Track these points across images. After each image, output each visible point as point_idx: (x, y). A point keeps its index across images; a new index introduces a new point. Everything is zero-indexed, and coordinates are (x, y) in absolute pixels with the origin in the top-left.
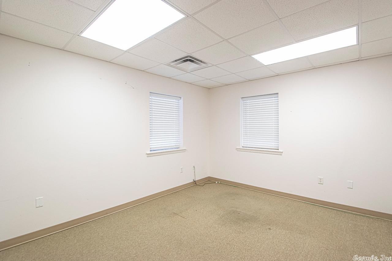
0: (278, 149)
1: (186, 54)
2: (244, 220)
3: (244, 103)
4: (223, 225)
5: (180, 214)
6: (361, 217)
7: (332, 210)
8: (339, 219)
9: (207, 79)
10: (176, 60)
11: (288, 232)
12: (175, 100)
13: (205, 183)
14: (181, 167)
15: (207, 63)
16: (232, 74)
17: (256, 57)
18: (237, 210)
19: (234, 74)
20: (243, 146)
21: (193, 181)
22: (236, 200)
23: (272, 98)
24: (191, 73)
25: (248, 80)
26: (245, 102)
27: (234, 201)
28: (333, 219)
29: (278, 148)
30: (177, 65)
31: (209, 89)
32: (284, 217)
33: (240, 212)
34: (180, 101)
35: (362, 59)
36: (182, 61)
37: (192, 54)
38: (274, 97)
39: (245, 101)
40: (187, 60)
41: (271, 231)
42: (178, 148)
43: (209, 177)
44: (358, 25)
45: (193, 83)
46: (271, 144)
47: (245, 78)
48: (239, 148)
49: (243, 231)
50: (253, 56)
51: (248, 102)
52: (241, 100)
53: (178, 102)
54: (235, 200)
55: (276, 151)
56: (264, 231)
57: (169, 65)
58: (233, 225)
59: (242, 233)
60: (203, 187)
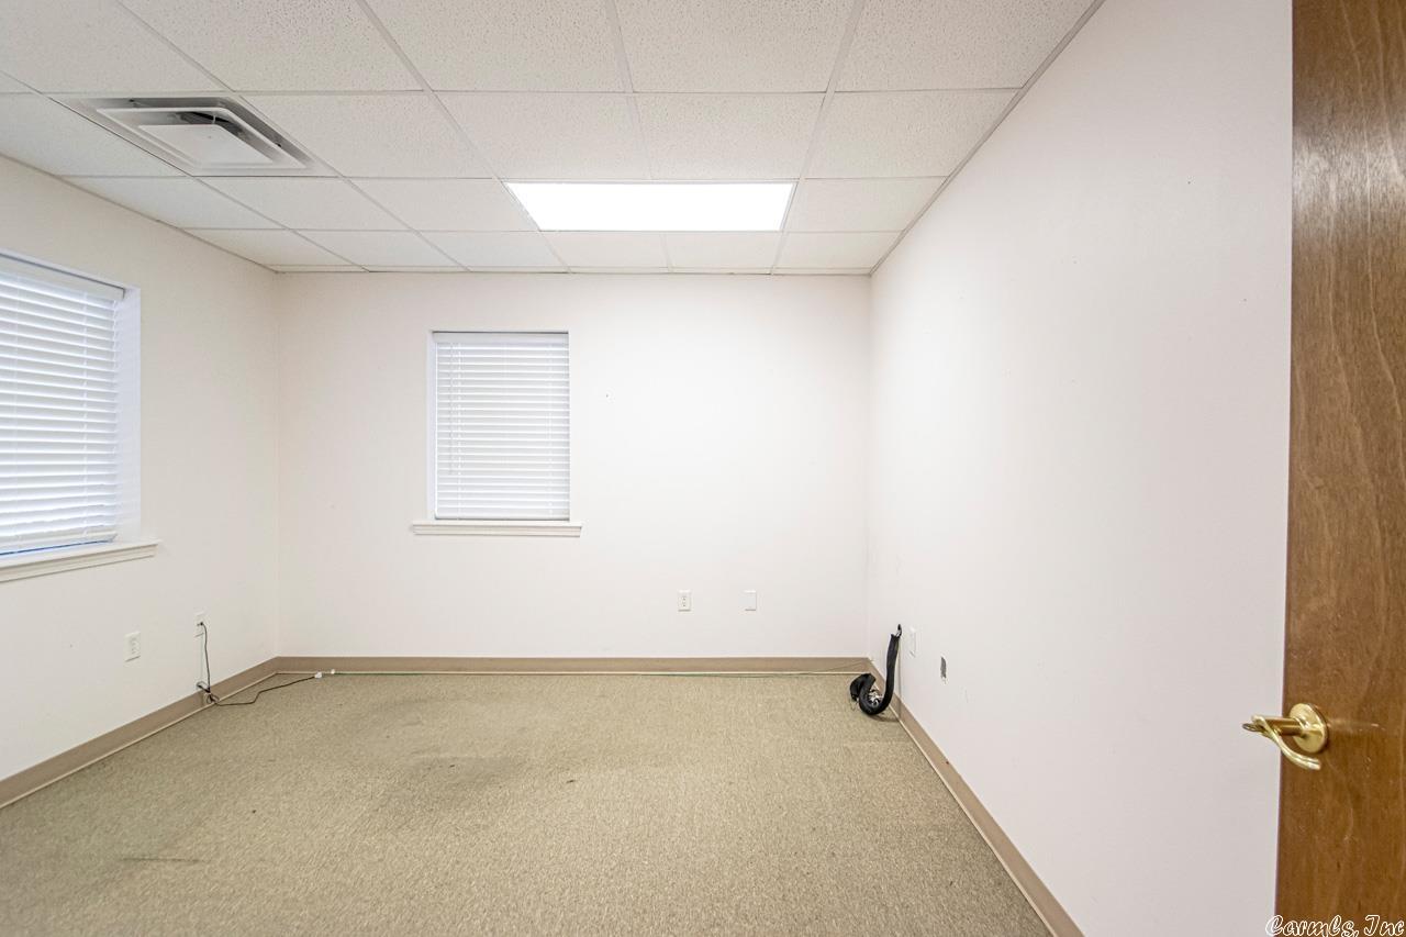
0: (568, 520)
1: (217, 88)
2: (478, 781)
3: (440, 352)
4: (400, 827)
5: (165, 852)
6: (776, 679)
7: (713, 679)
8: (734, 698)
9: (284, 228)
10: (132, 101)
11: (623, 771)
12: (89, 298)
13: (258, 689)
14: (128, 635)
15: (309, 159)
16: (408, 231)
17: (520, 190)
18: (442, 756)
19: (418, 232)
20: (438, 515)
21: (195, 690)
22: (425, 722)
23: (546, 345)
24: (205, 180)
25: (462, 270)
26: (449, 348)
27: (418, 726)
28: (722, 702)
29: (566, 516)
30: (140, 127)
31: (277, 272)
32: (602, 733)
33: (454, 759)
34: (120, 307)
35: (779, 271)
36: (171, 114)
37: (249, 99)
38: (554, 345)
39: (448, 344)
40: (206, 118)
41: (577, 786)
42: (110, 540)
43: (277, 659)
44: (797, 181)
45: (196, 233)
46: (540, 504)
47: (452, 259)
48: (423, 522)
49: (484, 822)
50: (510, 186)
51: (457, 351)
52: (429, 335)
53: (110, 313)
54: (419, 722)
55: (561, 525)
56: (555, 795)
57: (87, 110)
58: (442, 813)
59: (486, 827)
60: (257, 704)
